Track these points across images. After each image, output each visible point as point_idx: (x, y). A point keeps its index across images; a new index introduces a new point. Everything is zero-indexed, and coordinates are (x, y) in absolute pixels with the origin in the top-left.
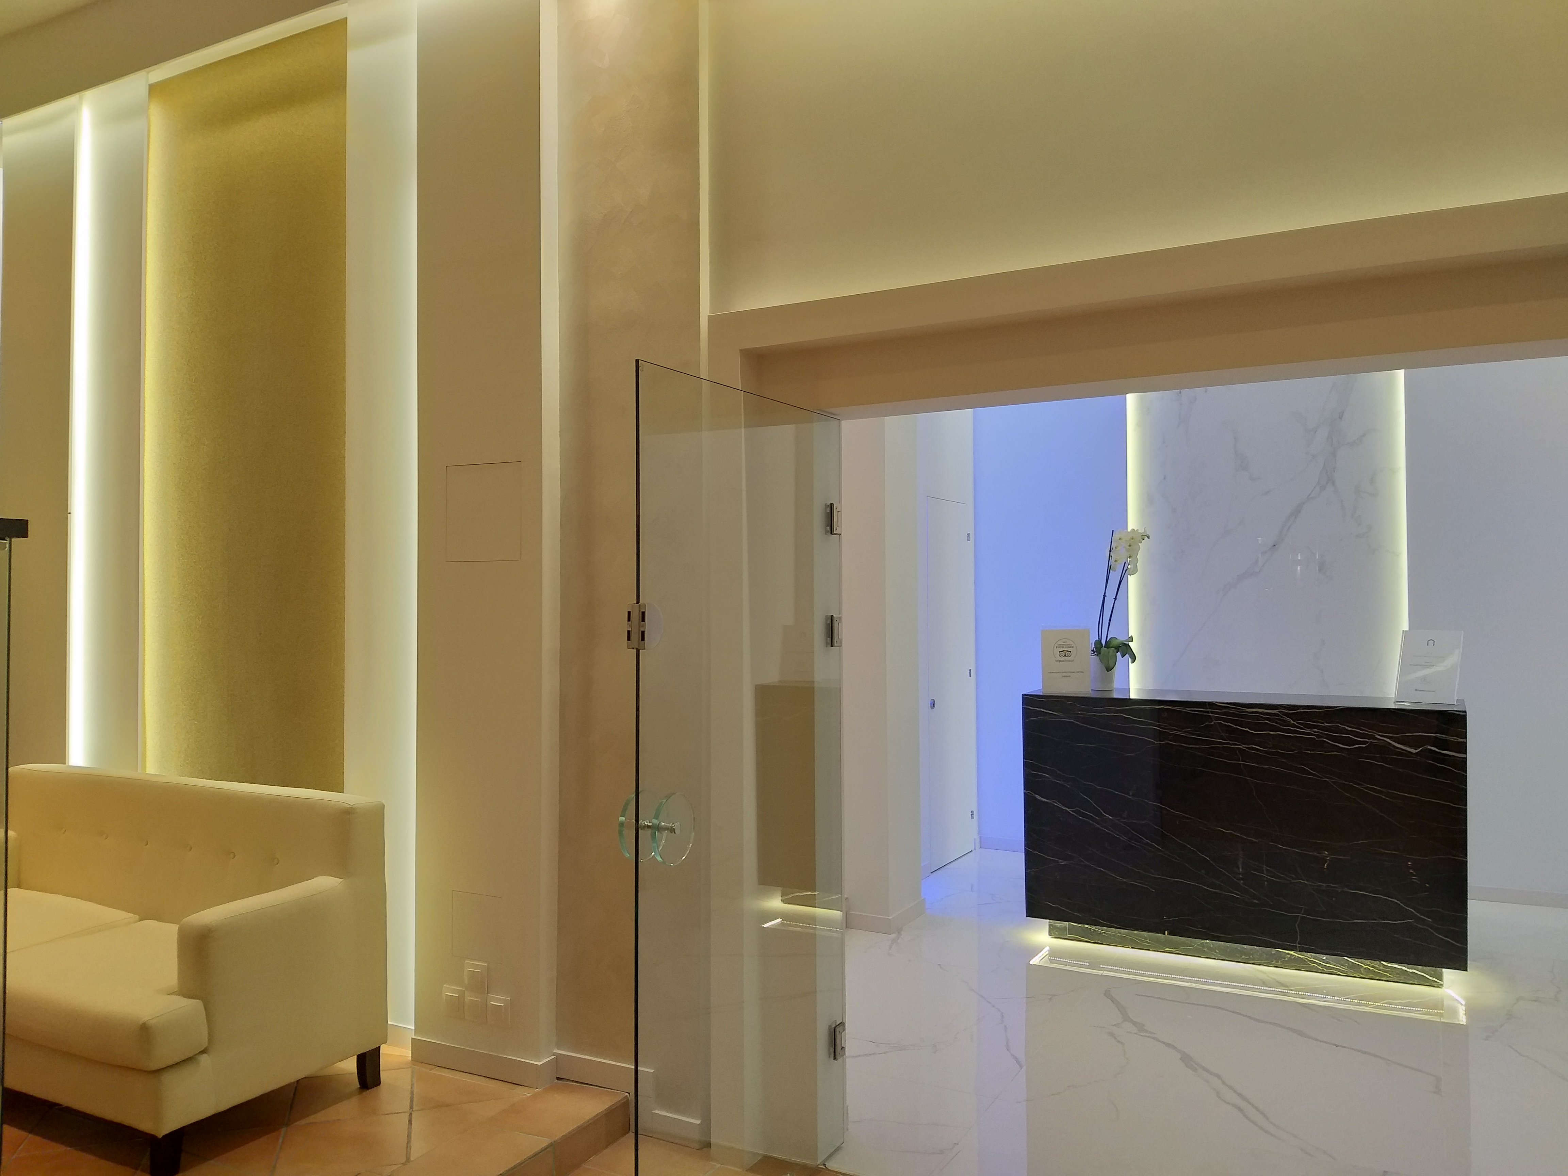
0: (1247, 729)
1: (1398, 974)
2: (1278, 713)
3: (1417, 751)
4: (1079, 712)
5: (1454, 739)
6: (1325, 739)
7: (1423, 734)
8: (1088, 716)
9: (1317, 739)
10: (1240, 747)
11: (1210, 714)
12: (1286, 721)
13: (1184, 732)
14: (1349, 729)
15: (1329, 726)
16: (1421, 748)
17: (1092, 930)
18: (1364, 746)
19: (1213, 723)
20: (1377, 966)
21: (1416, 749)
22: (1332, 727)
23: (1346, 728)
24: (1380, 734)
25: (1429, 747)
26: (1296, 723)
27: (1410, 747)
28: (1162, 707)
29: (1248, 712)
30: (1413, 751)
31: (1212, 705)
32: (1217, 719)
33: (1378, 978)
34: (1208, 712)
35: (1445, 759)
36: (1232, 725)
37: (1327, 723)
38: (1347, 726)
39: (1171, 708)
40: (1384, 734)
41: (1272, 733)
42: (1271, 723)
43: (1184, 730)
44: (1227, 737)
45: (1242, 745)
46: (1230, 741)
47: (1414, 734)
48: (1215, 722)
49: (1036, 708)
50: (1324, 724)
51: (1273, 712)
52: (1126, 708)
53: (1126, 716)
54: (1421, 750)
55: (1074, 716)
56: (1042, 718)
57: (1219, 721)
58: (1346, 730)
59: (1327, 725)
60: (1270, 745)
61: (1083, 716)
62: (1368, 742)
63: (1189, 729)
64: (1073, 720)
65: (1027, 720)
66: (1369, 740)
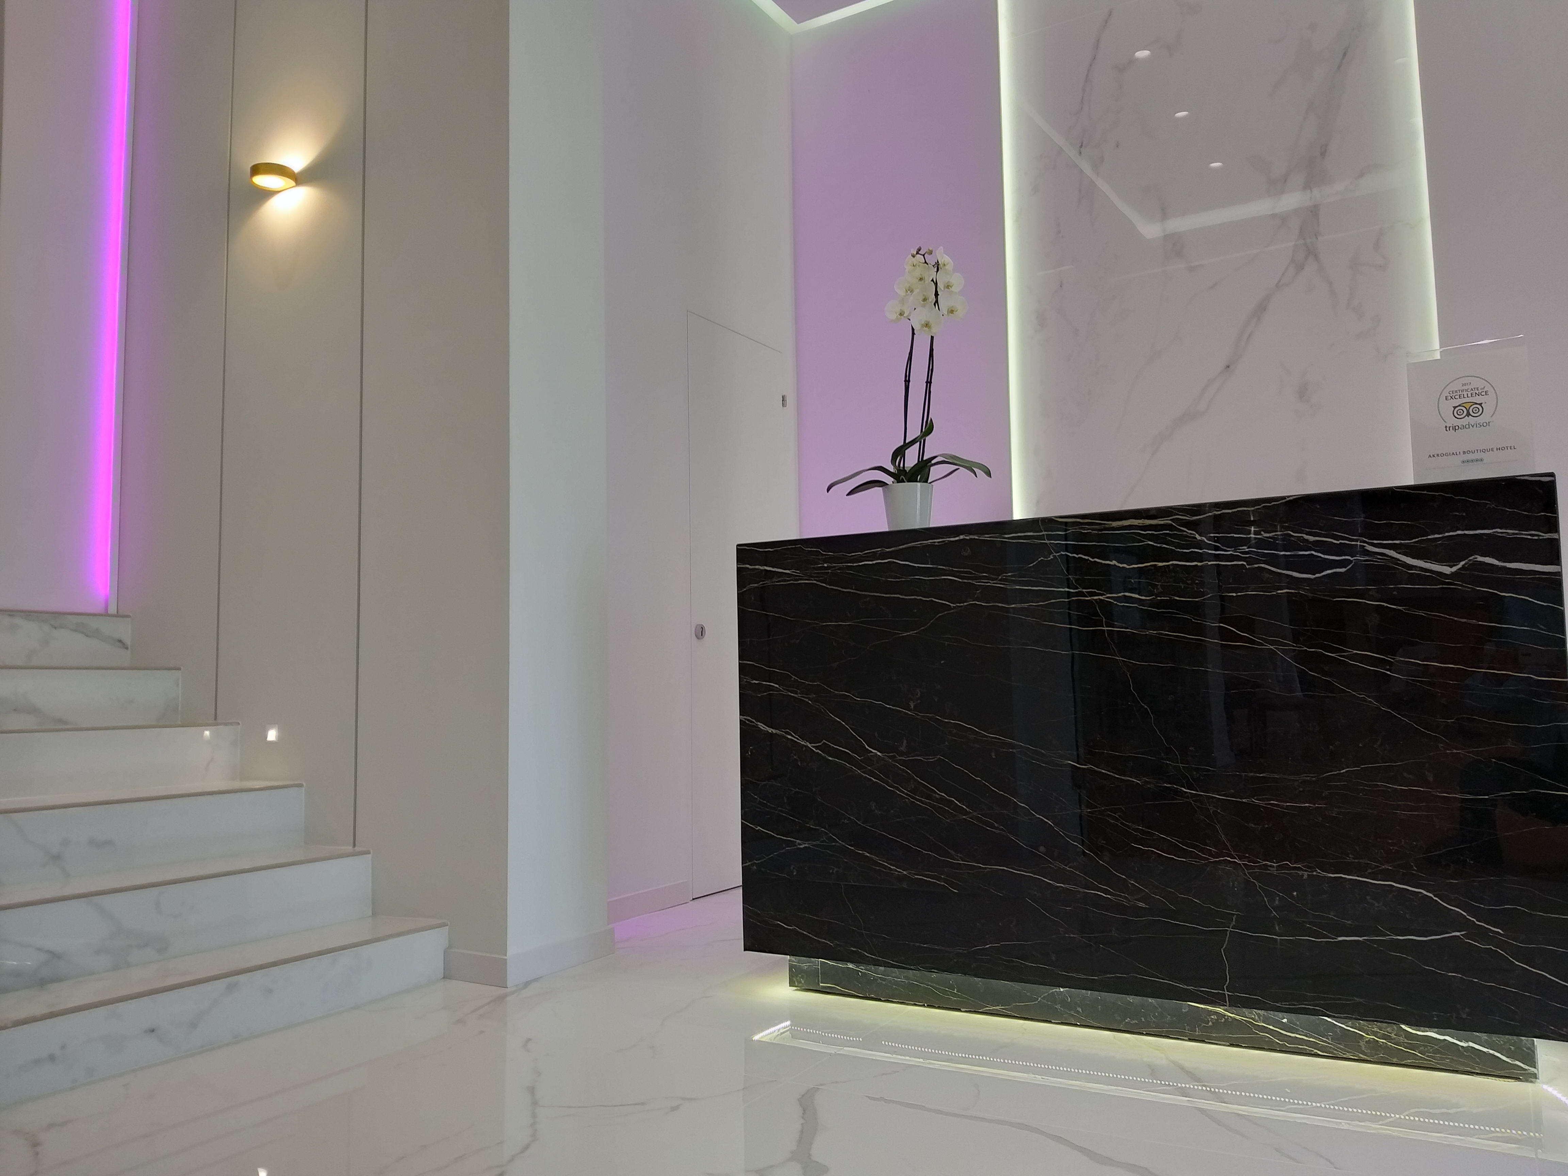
0: (1113, 562)
1: (1436, 1052)
2: (1170, 522)
3: (1454, 569)
4: (826, 565)
5: (1530, 535)
6: (1263, 565)
7: (1467, 532)
8: (838, 569)
9: (1247, 567)
10: (1101, 597)
11: (1046, 541)
12: (1189, 537)
13: (1001, 580)
14: (1311, 538)
15: (1269, 537)
16: (1463, 563)
17: (860, 973)
18: (1343, 570)
19: (1052, 557)
20: (1393, 1035)
21: (1451, 567)
22: (1277, 539)
23: (1306, 537)
24: (1375, 542)
25: (1480, 559)
26: (1205, 539)
27: (1439, 561)
28: (962, 537)
30: (1447, 570)
32: (1059, 548)
33: (1395, 1060)
34: (1040, 538)
35: (1516, 581)
36: (1086, 558)
37: (1265, 533)
38: (1308, 534)
39: (976, 537)
40: (1383, 540)
41: (1160, 564)
42: (1159, 545)
43: (1000, 577)
44: (1077, 580)
45: (1105, 595)
46: (1083, 588)
47: (1447, 534)
48: (1055, 554)
49: (757, 567)
50: (1262, 535)
51: (1162, 523)
52: (901, 547)
53: (902, 561)
54: (1463, 566)
55: (815, 573)
56: (767, 583)
57: (1062, 553)
58: (1307, 540)
59: (1268, 535)
60: (1158, 589)
61: (830, 571)
62: (1351, 561)
63: (1009, 574)
64: (815, 580)
65: (745, 589)
66: (1352, 557)
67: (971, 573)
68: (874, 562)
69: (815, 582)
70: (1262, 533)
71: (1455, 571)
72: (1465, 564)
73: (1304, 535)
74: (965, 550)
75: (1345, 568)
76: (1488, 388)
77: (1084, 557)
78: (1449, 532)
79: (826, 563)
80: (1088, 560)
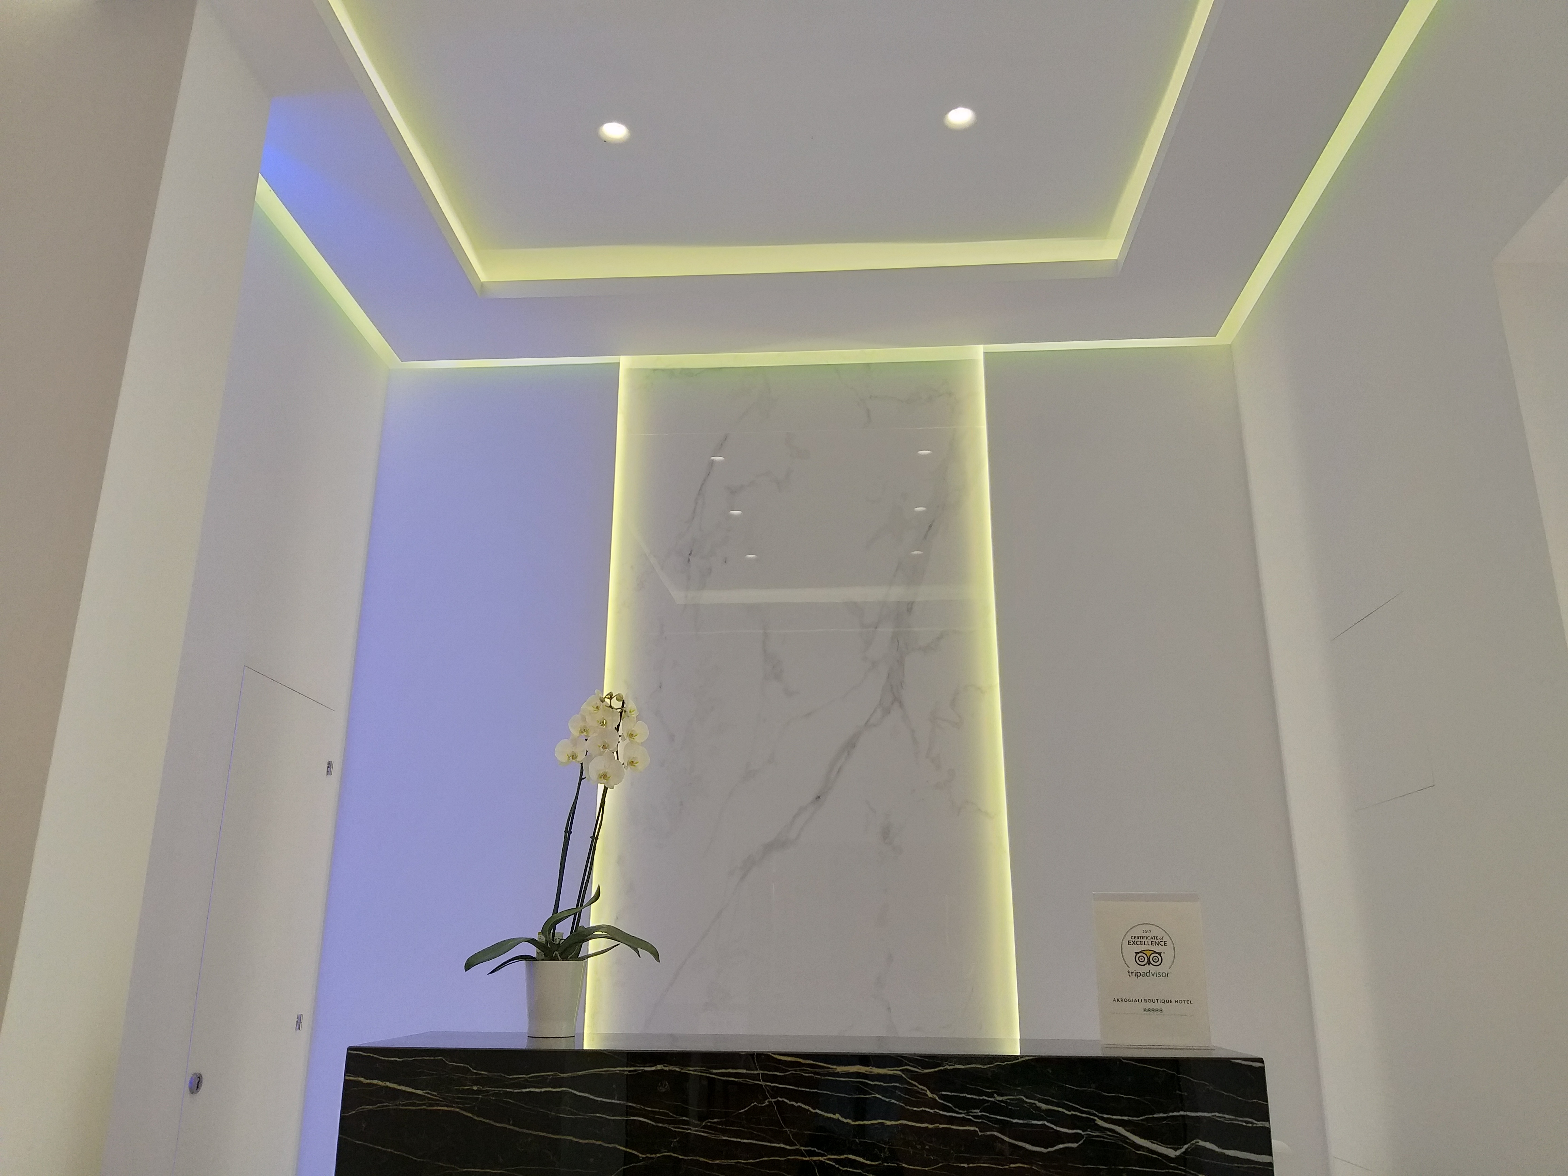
0: (837, 1116)
2: (900, 1073)
3: (1178, 1153)
4: (475, 1088)
5: (1245, 1122)
7: (1191, 1113)
8: (493, 1095)
10: (821, 1159)
11: (762, 1083)
12: (918, 1092)
13: (704, 1127)
14: (1044, 1106)
15: (1002, 1101)
16: (1186, 1146)
18: (1075, 1145)
19: (767, 1103)
21: (1176, 1150)
22: (1010, 1104)
23: (1039, 1104)
24: (1105, 1116)
25: (1201, 1143)
26: (937, 1099)
27: (1164, 1143)
28: (659, 1067)
29: (838, 1075)
30: (1172, 1153)
31: (763, 1059)
32: (776, 1092)
34: (755, 1077)
35: (1233, 1168)
36: (807, 1107)
37: (998, 1095)
38: (1040, 1101)
39: (677, 1069)
40: (1112, 1115)
41: (888, 1123)
42: (887, 1100)
43: (704, 1124)
44: (794, 1135)
45: (826, 1156)
46: (801, 1146)
47: (1171, 1114)
48: (770, 1100)
49: (375, 1082)
50: (995, 1098)
51: (891, 1073)
52: (580, 1073)
53: (580, 1092)
54: (1186, 1149)
55: (459, 1098)
56: (386, 1106)
57: (779, 1099)
58: (1039, 1108)
59: (1000, 1098)
60: (885, 1153)
61: (480, 1096)
62: (1082, 1136)
63: (716, 1120)
64: (458, 1107)
65: (354, 1112)
66: (1083, 1132)
67: (667, 1115)
68: (543, 1090)
69: (458, 1110)
70: (995, 1095)
71: (1180, 1155)
72: (1188, 1148)
73: (1036, 1102)
74: (662, 1084)
75: (1077, 1143)
76: (1166, 938)
77: (803, 1106)
78: (1173, 1112)
79: (476, 1085)
80: (808, 1110)
